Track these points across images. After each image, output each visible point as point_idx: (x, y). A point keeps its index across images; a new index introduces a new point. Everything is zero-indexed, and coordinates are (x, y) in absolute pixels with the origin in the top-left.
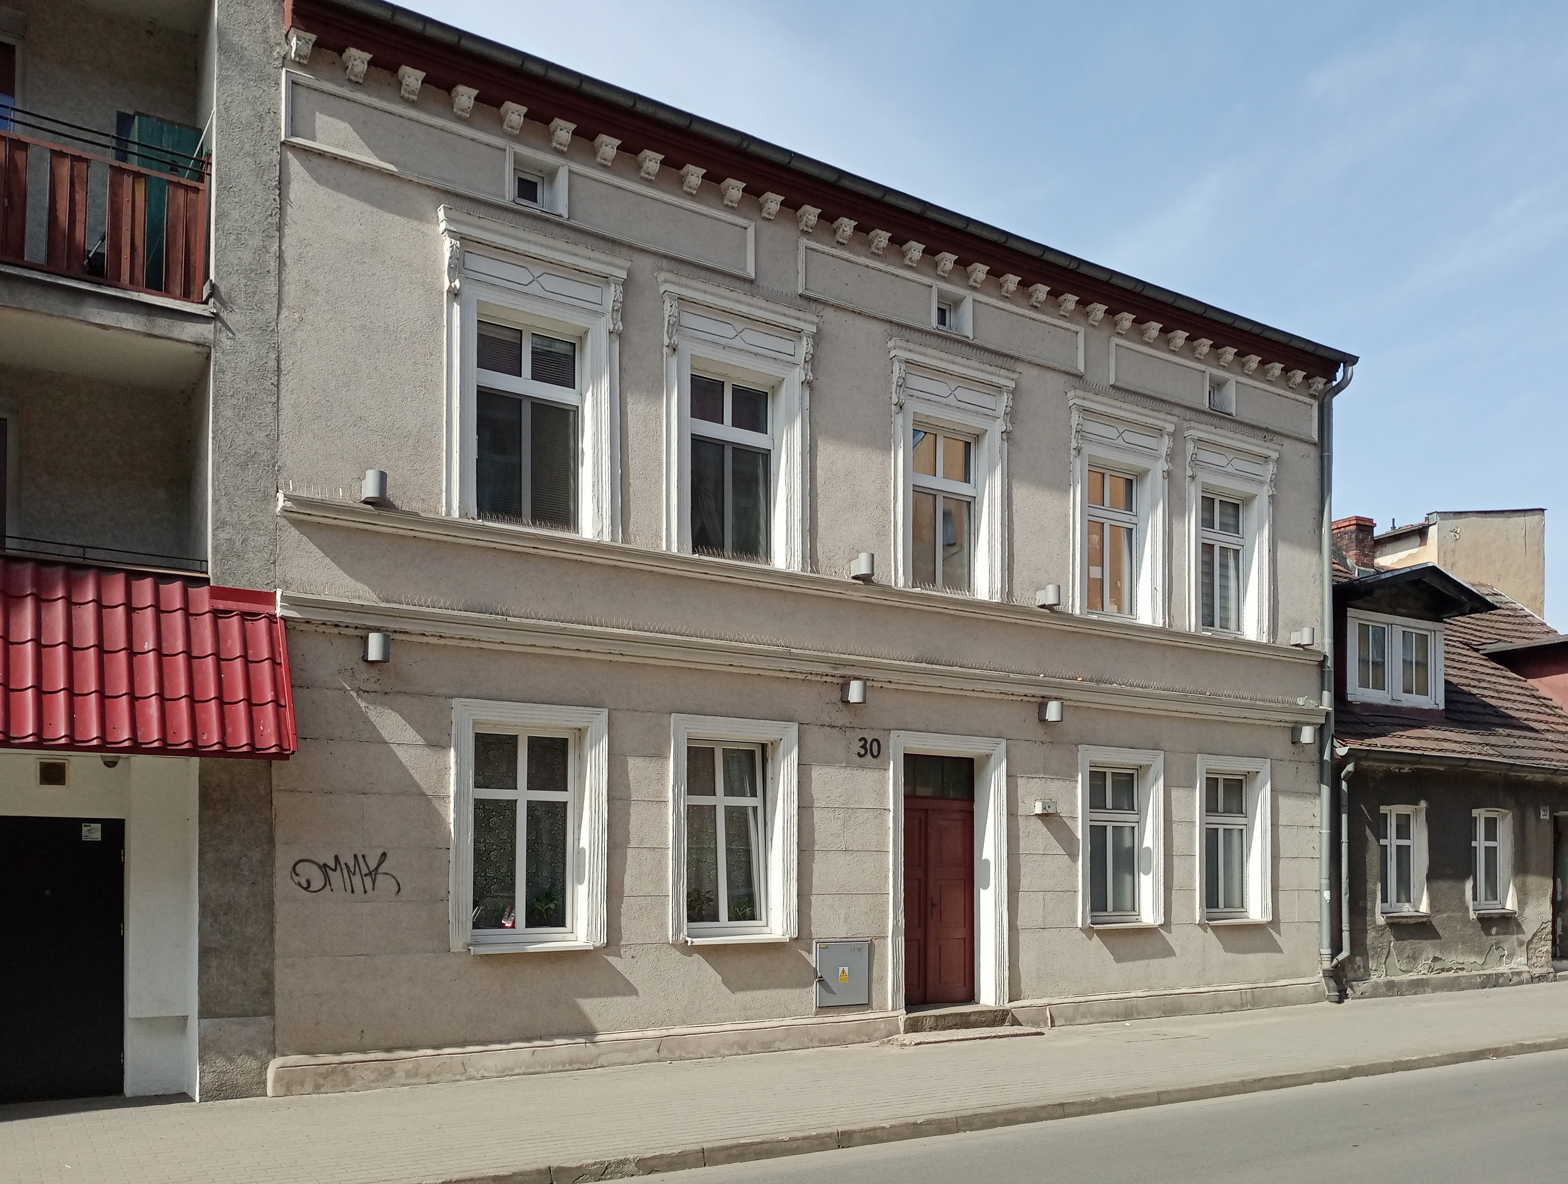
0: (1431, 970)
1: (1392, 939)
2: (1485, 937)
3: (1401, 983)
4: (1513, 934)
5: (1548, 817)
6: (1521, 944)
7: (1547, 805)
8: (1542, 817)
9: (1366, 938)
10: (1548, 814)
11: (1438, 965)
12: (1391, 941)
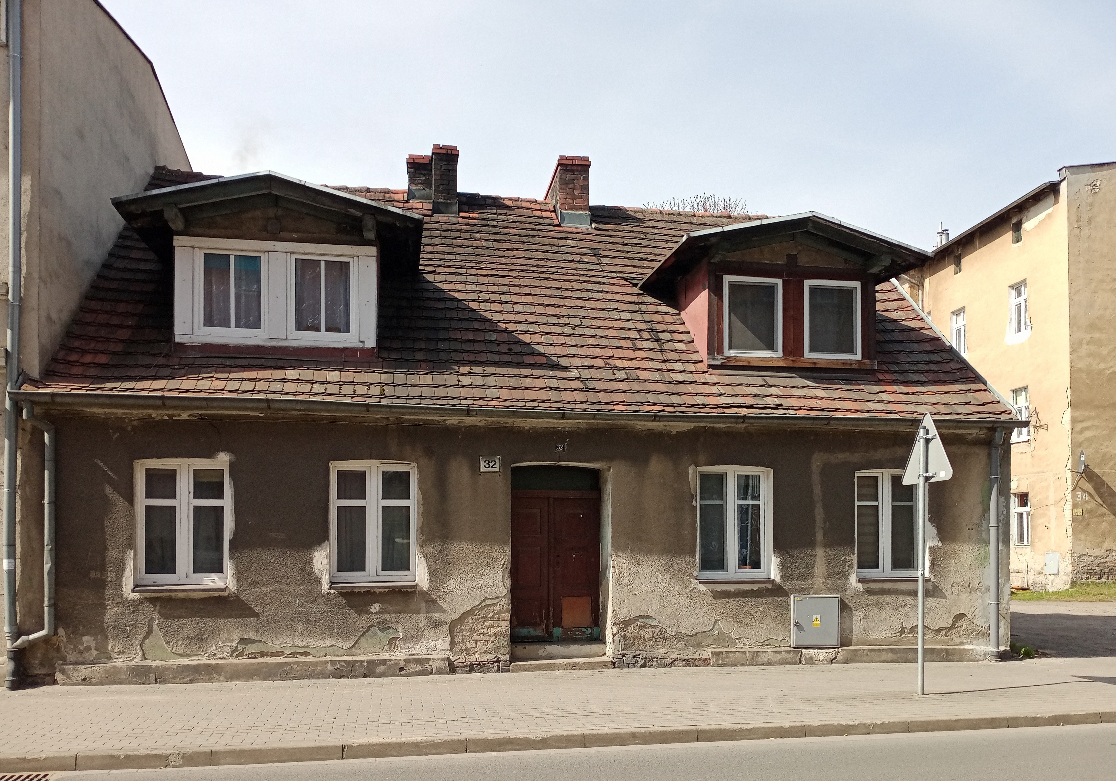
0: (235, 653)
1: (156, 615)
2: (354, 616)
3: (167, 669)
4: (418, 612)
5: (498, 468)
6: (436, 624)
7: (495, 455)
8: (483, 469)
9: (104, 614)
10: (498, 465)
11: (252, 648)
12: (152, 619)
